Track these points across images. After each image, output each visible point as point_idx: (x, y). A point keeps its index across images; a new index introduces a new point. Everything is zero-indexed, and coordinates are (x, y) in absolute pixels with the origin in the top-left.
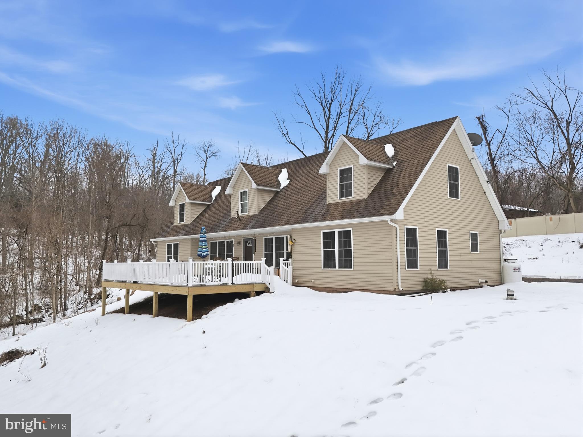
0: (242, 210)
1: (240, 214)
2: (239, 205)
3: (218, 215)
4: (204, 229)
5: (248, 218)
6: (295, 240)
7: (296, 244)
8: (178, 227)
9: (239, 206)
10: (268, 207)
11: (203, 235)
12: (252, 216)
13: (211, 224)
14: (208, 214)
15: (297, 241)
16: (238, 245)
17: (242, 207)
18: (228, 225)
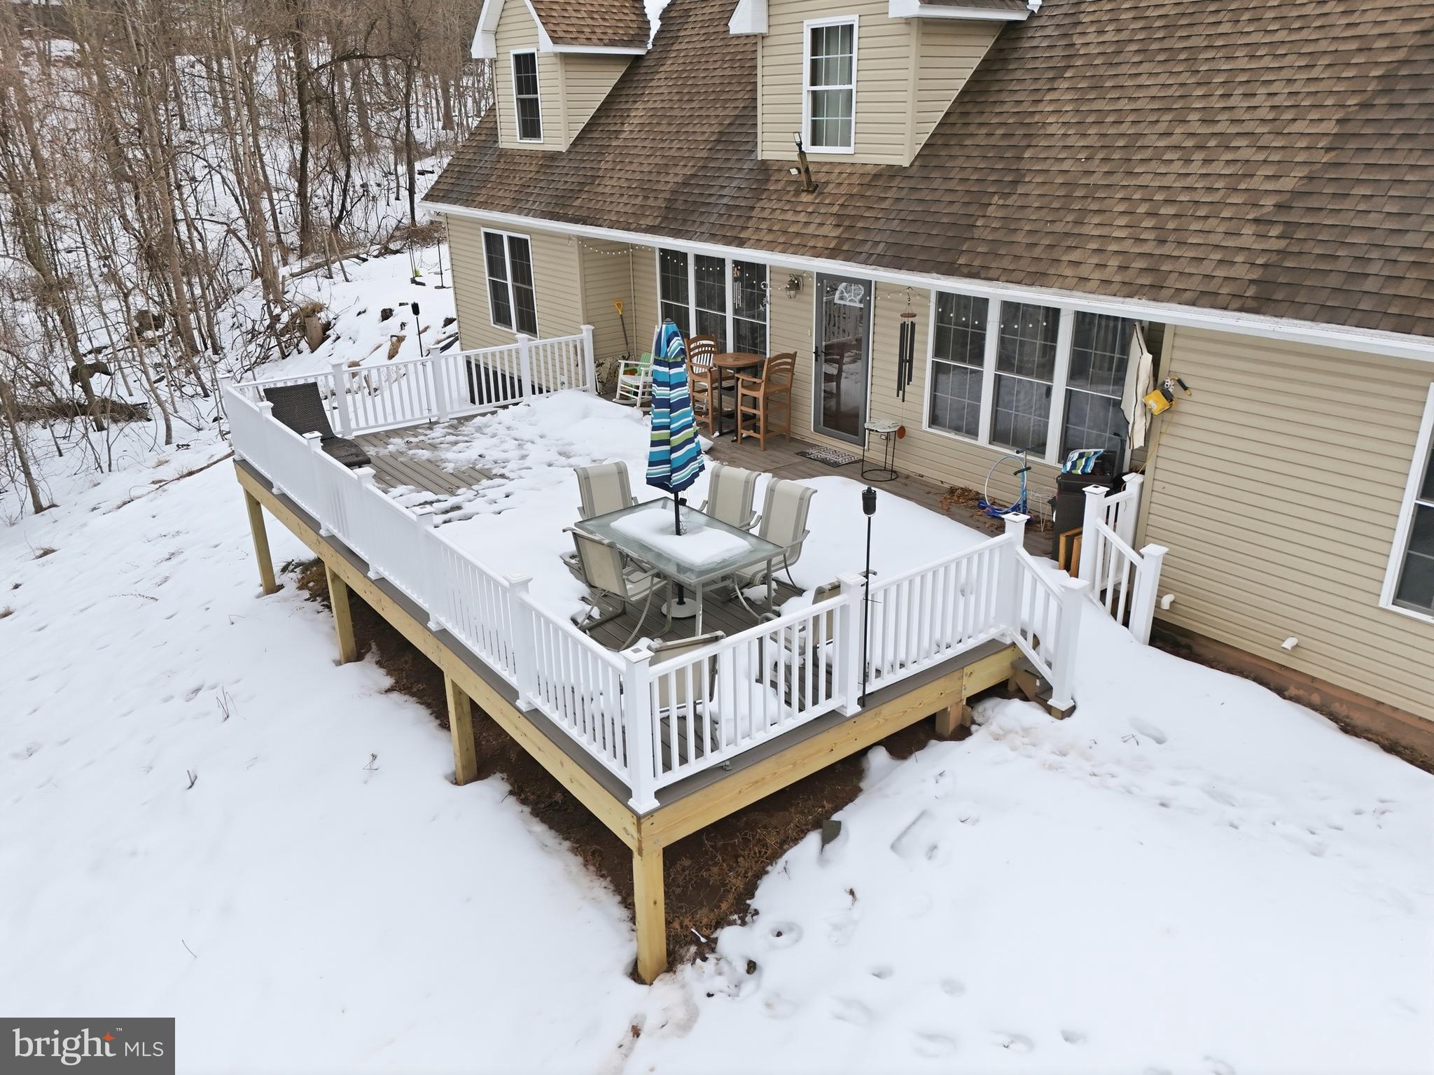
0: (815, 126)
1: (807, 147)
2: (804, 102)
3: (690, 129)
4: (675, 334)
5: (855, 180)
6: (1185, 388)
7: (1184, 407)
8: (523, 160)
9: (804, 106)
10: (972, 129)
11: (674, 371)
12: (877, 176)
13: (662, 178)
14: (638, 113)
15: (1197, 396)
16: (792, 292)
17: (815, 111)
18: (749, 203)
